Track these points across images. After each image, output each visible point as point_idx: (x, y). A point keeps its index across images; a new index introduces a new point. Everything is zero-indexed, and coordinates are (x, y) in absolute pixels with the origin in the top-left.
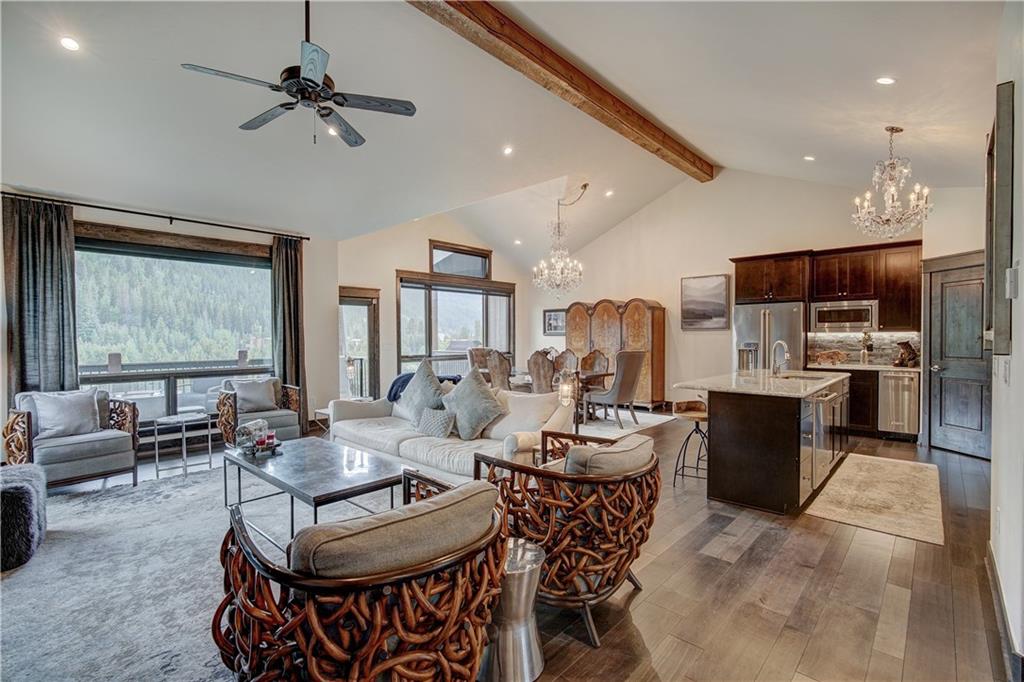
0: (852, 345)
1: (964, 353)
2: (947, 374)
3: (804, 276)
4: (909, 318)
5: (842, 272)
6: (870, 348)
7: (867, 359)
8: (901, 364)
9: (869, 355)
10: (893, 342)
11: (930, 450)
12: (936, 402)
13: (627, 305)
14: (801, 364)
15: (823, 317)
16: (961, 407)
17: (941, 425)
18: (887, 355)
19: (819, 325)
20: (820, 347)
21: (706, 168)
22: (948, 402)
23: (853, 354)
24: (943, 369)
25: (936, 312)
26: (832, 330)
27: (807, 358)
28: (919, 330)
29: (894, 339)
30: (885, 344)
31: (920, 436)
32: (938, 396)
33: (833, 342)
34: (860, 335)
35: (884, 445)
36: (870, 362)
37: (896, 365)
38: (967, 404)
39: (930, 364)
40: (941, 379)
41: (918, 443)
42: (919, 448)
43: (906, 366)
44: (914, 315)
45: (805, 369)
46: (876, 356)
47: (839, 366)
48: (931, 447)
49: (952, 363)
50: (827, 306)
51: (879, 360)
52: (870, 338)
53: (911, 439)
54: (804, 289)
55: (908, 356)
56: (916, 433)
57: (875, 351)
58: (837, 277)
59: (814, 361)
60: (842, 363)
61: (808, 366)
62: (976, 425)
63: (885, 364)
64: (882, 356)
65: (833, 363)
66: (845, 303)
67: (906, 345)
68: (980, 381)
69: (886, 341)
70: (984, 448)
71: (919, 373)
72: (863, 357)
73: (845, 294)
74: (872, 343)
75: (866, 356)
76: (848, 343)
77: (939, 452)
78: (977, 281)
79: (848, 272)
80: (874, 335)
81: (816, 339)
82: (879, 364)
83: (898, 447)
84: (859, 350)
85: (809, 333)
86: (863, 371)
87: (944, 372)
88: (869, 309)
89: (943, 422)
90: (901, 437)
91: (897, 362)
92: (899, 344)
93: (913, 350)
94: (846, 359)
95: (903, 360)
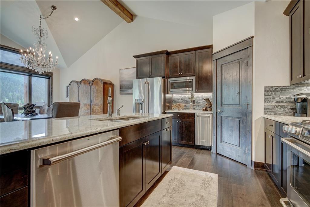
1: (231, 103)
2: (224, 114)
4: (208, 85)
5: (180, 63)
6: (194, 102)
8: (206, 110)
9: (194, 106)
10: (203, 99)
11: (216, 155)
12: (219, 129)
13: (93, 81)
14: (162, 111)
15: (173, 86)
16: (230, 132)
17: (221, 142)
18: (200, 105)
19: (171, 90)
21: (130, 16)
22: (224, 129)
24: (221, 112)
25: (219, 80)
27: (165, 107)
28: (212, 92)
29: (203, 97)
30: (200, 100)
31: (212, 148)
32: (220, 126)
34: (190, 96)
35: (197, 152)
36: (194, 109)
37: (204, 110)
38: (232, 131)
39: (216, 109)
40: (221, 116)
41: (212, 151)
42: (212, 154)
44: (210, 84)
46: (196, 106)
48: (217, 153)
49: (226, 108)
51: (197, 108)
52: (193, 97)
53: (209, 149)
55: (208, 105)
56: (211, 146)
57: (196, 104)
58: (179, 65)
60: (183, 109)
61: (166, 111)
62: (237, 143)
63: (200, 110)
67: (207, 100)
68: (239, 118)
69: (200, 99)
70: (241, 157)
71: (212, 114)
72: (191, 106)
73: (182, 73)
74: (194, 99)
75: (192, 106)
76: (185, 100)
77: (220, 156)
78: (237, 61)
79: (183, 63)
80: (195, 95)
81: (173, 98)
82: (198, 110)
83: (203, 154)
84: (189, 103)
85: (166, 94)
86: (188, 113)
87: (222, 113)
88: (191, 81)
89: (222, 140)
90: (205, 148)
91: (204, 109)
92: (205, 99)
93: (211, 103)
94: (184, 107)
95: (206, 107)
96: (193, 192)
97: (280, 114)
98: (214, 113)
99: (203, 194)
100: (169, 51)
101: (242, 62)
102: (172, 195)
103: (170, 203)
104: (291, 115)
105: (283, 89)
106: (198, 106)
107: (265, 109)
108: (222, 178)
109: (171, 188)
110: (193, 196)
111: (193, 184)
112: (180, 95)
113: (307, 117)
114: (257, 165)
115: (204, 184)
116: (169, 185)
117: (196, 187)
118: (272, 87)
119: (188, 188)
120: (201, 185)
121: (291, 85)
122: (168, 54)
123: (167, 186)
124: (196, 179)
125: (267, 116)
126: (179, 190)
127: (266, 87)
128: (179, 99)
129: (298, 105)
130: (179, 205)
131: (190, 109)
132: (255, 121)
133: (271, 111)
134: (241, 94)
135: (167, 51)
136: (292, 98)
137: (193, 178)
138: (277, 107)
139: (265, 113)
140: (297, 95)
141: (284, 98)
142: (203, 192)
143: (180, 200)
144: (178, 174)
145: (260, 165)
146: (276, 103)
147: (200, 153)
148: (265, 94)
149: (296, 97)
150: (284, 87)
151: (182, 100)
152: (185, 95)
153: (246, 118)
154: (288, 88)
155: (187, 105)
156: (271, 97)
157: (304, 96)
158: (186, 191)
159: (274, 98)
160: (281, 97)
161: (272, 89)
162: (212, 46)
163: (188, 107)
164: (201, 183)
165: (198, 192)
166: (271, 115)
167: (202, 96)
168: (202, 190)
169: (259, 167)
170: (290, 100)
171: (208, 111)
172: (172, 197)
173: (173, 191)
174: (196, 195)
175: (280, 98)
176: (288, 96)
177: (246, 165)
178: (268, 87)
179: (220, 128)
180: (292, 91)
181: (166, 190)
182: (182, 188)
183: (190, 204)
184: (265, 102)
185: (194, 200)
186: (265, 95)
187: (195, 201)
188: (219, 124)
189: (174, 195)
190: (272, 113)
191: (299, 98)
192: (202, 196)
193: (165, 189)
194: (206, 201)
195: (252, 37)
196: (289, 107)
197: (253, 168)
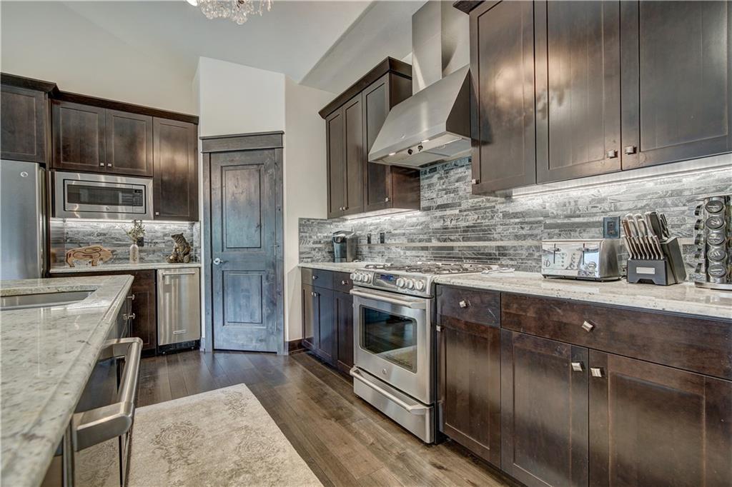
0: (117, 239)
1: (245, 243)
2: (229, 267)
3: (40, 125)
6: (140, 242)
7: (137, 255)
8: (176, 260)
9: (140, 251)
10: (166, 235)
11: (214, 353)
12: (218, 300)
14: (40, 269)
15: (75, 195)
17: (224, 325)
18: (160, 250)
19: (68, 206)
20: (72, 242)
22: (230, 298)
23: (119, 250)
26: (85, 214)
27: (49, 259)
28: (197, 221)
29: (167, 231)
30: (157, 238)
31: (203, 342)
33: (91, 234)
34: (129, 226)
35: (170, 363)
36: (142, 260)
37: (171, 262)
38: (248, 298)
39: (212, 257)
40: (223, 271)
41: (202, 349)
42: (202, 355)
43: (182, 262)
45: (47, 275)
46: (148, 252)
47: (101, 267)
48: (214, 350)
50: (79, 178)
51: (151, 257)
52: (140, 230)
53: (194, 346)
54: (41, 146)
55: (184, 251)
56: (198, 339)
57: (146, 246)
58: (97, 139)
59: (62, 263)
60: (106, 262)
61: (52, 271)
62: (257, 319)
63: (158, 261)
64: (154, 252)
65: (93, 264)
66: (102, 178)
67: (179, 237)
68: (260, 272)
69: (159, 234)
70: (266, 342)
71: (200, 268)
72: (134, 253)
73: (110, 165)
74: (141, 235)
75: (137, 252)
76: (113, 236)
77: (222, 355)
78: (255, 166)
79: (113, 136)
80: (146, 225)
81: (66, 230)
82: (152, 261)
83: (185, 360)
84: (128, 245)
85: (51, 218)
86: (136, 270)
87: (226, 265)
88: (142, 190)
89: (225, 321)
90: (183, 346)
91: (171, 258)
92: (173, 237)
93: (188, 244)
94: (111, 256)
95: (177, 255)
96: (225, 431)
97: (317, 261)
98: (205, 266)
99: (245, 423)
100: (61, 89)
101: (265, 171)
102: (185, 459)
103: (198, 473)
104: (329, 261)
105: (321, 223)
106: (154, 251)
107: (301, 253)
108: (255, 385)
109: (173, 450)
110: (231, 435)
111: (212, 418)
112: (95, 224)
113: (346, 261)
114: (294, 346)
115: (234, 408)
116: (162, 449)
117: (222, 420)
118: (309, 220)
119: (209, 431)
120: (230, 411)
121: (328, 218)
122: (56, 95)
123: (158, 452)
124: (212, 408)
125: (303, 265)
126: (194, 442)
127: (301, 219)
128: (90, 235)
129: (337, 247)
130: (216, 465)
131: (131, 261)
132: (288, 274)
133: (308, 256)
134: (263, 227)
135: (56, 88)
136: (329, 237)
137: (204, 410)
138: (314, 250)
139: (301, 260)
140: (337, 233)
141: (322, 237)
142: (242, 421)
143: (212, 457)
144: (163, 418)
145: (297, 344)
146: (313, 243)
147: (177, 361)
148: (300, 229)
149: (336, 236)
150: (322, 221)
151: (101, 237)
152: (114, 224)
153: (273, 270)
154: (325, 223)
155: (118, 251)
156: (308, 235)
157: (343, 235)
158: (210, 437)
159: (310, 237)
160: (319, 234)
161: (308, 223)
162: (198, 118)
163: (121, 257)
164: (227, 411)
165: (234, 425)
166: (307, 262)
167: (164, 228)
168: (239, 419)
169: (294, 348)
170: (327, 240)
171: (183, 262)
172: (190, 462)
173: (182, 453)
174: (234, 432)
175: (317, 237)
176: (326, 235)
177: (276, 353)
178: (304, 219)
179: (221, 296)
180: (329, 226)
181: (162, 461)
182: (197, 437)
183: (235, 450)
184: (300, 244)
185: (237, 440)
186: (300, 232)
187: (239, 441)
188: (218, 287)
189: (193, 457)
190: (309, 260)
191: (338, 237)
192: (246, 427)
193: (159, 459)
194: (258, 429)
195: (282, 133)
196: (327, 250)
197: (287, 353)
